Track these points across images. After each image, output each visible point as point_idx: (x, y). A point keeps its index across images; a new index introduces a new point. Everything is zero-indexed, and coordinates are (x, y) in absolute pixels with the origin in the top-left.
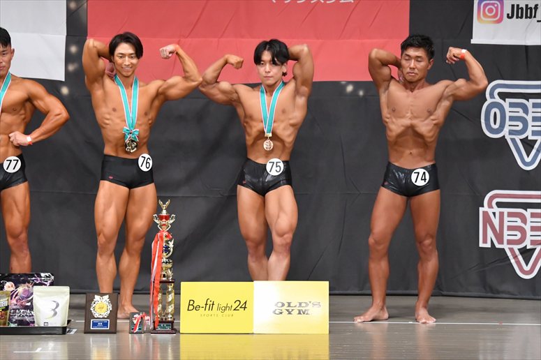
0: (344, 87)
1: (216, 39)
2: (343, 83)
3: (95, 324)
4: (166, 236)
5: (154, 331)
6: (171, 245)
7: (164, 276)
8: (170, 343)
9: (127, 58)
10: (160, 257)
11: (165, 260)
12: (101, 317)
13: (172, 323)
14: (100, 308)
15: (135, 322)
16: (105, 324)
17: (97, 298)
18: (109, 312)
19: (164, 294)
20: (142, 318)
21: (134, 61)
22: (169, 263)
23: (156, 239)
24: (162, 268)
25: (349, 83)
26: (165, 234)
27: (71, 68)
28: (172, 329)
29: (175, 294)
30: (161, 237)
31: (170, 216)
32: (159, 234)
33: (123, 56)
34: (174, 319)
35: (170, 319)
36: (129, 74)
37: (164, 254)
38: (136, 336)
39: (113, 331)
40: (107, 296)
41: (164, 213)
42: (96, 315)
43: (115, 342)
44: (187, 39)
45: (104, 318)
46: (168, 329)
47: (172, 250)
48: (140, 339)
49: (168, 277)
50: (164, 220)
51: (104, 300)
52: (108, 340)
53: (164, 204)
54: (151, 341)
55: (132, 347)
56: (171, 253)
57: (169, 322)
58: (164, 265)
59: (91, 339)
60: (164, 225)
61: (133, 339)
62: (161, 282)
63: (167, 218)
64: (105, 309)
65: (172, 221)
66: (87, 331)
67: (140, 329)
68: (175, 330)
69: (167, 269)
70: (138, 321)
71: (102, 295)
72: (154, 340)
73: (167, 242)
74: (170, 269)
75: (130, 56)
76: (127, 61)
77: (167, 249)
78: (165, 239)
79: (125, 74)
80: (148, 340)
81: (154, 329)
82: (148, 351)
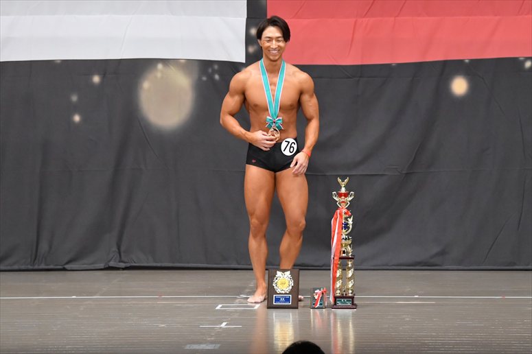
0: (523, 63)
1: (392, 19)
2: (521, 59)
3: (278, 300)
4: (345, 213)
5: (335, 306)
6: (350, 221)
7: (344, 252)
8: (351, 318)
9: (274, 42)
10: (340, 234)
11: (344, 236)
12: (283, 292)
13: (352, 298)
14: (282, 284)
15: (316, 297)
16: (287, 300)
17: (279, 274)
18: (291, 287)
19: (344, 270)
20: (323, 293)
21: (282, 44)
22: (349, 239)
23: (335, 216)
24: (342, 244)
25: (527, 59)
26: (344, 211)
27: (251, 50)
28: (353, 304)
29: (355, 270)
30: (341, 214)
31: (349, 194)
32: (338, 211)
33: (270, 39)
34: (354, 295)
35: (350, 295)
36: (277, 58)
37: (344, 231)
38: (317, 311)
39: (296, 306)
40: (289, 272)
41: (343, 190)
42: (279, 291)
43: (297, 317)
44: (364, 19)
45: (286, 294)
46: (349, 304)
47: (351, 227)
48: (321, 314)
49: (348, 253)
50: (343, 197)
51: (286, 276)
52: (291, 315)
53: (343, 181)
54: (332, 317)
55: (314, 321)
56: (350, 230)
57: (350, 297)
58: (343, 241)
59: (275, 313)
60: (343, 202)
61: (314, 313)
62: (340, 258)
63: (346, 195)
64: (287, 285)
65: (350, 199)
66: (270, 307)
67: (321, 304)
68: (356, 305)
69: (346, 245)
70: (319, 297)
71: (284, 271)
72: (335, 315)
73: (346, 219)
74: (350, 245)
75: (277, 39)
76: (274, 44)
77: (346, 226)
78: (344, 216)
79: (271, 58)
80: (329, 314)
81: (335, 304)
82: (329, 325)
